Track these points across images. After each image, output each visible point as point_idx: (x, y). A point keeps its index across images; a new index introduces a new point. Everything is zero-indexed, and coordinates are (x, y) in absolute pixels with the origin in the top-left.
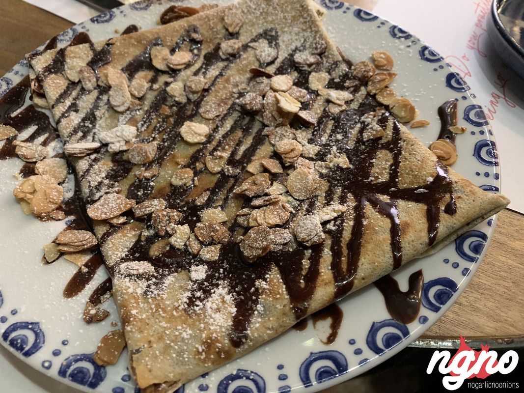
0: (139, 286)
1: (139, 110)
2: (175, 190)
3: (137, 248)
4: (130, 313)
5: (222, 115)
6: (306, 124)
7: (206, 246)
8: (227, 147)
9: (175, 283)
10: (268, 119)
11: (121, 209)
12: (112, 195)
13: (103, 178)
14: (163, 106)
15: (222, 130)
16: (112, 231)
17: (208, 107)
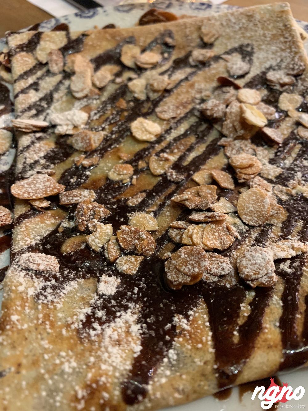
1: (96, 99)
2: (109, 185)
3: (51, 239)
4: (10, 317)
5: (178, 118)
6: (269, 142)
7: (126, 254)
8: (176, 151)
9: (77, 291)
10: (228, 129)
11: (46, 191)
12: (43, 176)
13: (41, 158)
14: (121, 100)
15: (175, 133)
16: (30, 214)
17: (166, 108)
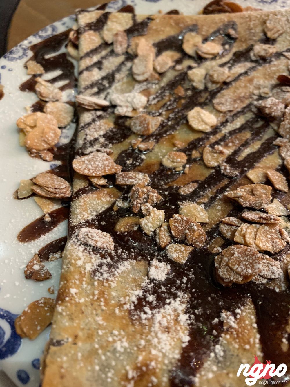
0: (90, 262)
1: (156, 84)
2: (163, 170)
3: (106, 216)
4: (69, 290)
5: (235, 112)
7: (176, 242)
8: (230, 144)
9: (130, 272)
10: (285, 129)
11: (105, 170)
12: (102, 154)
13: (100, 136)
14: (180, 87)
15: (230, 126)
16: (88, 190)
17: (223, 100)
